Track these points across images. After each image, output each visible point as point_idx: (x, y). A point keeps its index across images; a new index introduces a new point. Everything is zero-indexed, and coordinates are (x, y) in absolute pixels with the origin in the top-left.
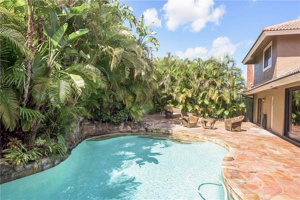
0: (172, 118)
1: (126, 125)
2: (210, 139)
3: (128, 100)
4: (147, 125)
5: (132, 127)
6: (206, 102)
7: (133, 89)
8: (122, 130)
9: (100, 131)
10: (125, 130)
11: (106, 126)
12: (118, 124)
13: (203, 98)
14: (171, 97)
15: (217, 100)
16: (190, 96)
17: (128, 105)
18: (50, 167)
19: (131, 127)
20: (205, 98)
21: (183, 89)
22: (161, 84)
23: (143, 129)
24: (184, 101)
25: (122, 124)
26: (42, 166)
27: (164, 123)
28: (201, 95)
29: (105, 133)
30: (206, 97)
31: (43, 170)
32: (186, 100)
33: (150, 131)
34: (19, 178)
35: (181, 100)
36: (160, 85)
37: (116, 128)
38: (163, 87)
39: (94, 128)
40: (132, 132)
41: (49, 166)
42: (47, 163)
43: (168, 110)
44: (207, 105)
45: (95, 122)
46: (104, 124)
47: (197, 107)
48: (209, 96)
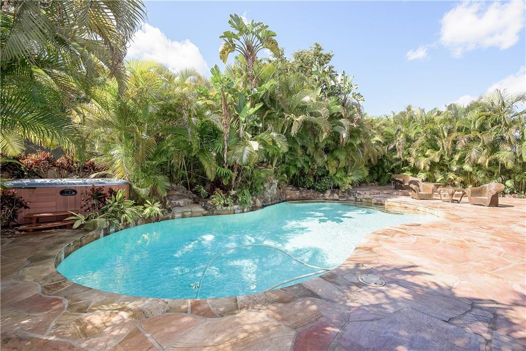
0: (403, 189)
1: (333, 192)
2: (433, 212)
3: (331, 165)
4: (358, 193)
5: (340, 195)
6: (467, 167)
7: (337, 153)
8: (328, 198)
9: (304, 197)
10: (331, 197)
11: (311, 193)
12: (324, 192)
13: (461, 161)
14: (406, 163)
15: (487, 164)
16: (437, 160)
17: (332, 171)
18: (240, 213)
19: (338, 195)
20: (464, 162)
21: (426, 150)
22: (392, 146)
23: (352, 198)
24: (428, 167)
25: (329, 192)
26: (234, 210)
27: (388, 194)
28: (457, 157)
29: (308, 199)
30: (467, 159)
31: (234, 213)
32: (430, 166)
33: (359, 200)
34: (219, 214)
35: (422, 167)
36: (389, 148)
37: (322, 195)
38: (394, 150)
39: (297, 194)
40: (338, 200)
41: (239, 211)
42: (238, 209)
43: (397, 179)
44: (471, 173)
45: (300, 188)
46: (309, 191)
47: (451, 176)
48: (473, 157)
